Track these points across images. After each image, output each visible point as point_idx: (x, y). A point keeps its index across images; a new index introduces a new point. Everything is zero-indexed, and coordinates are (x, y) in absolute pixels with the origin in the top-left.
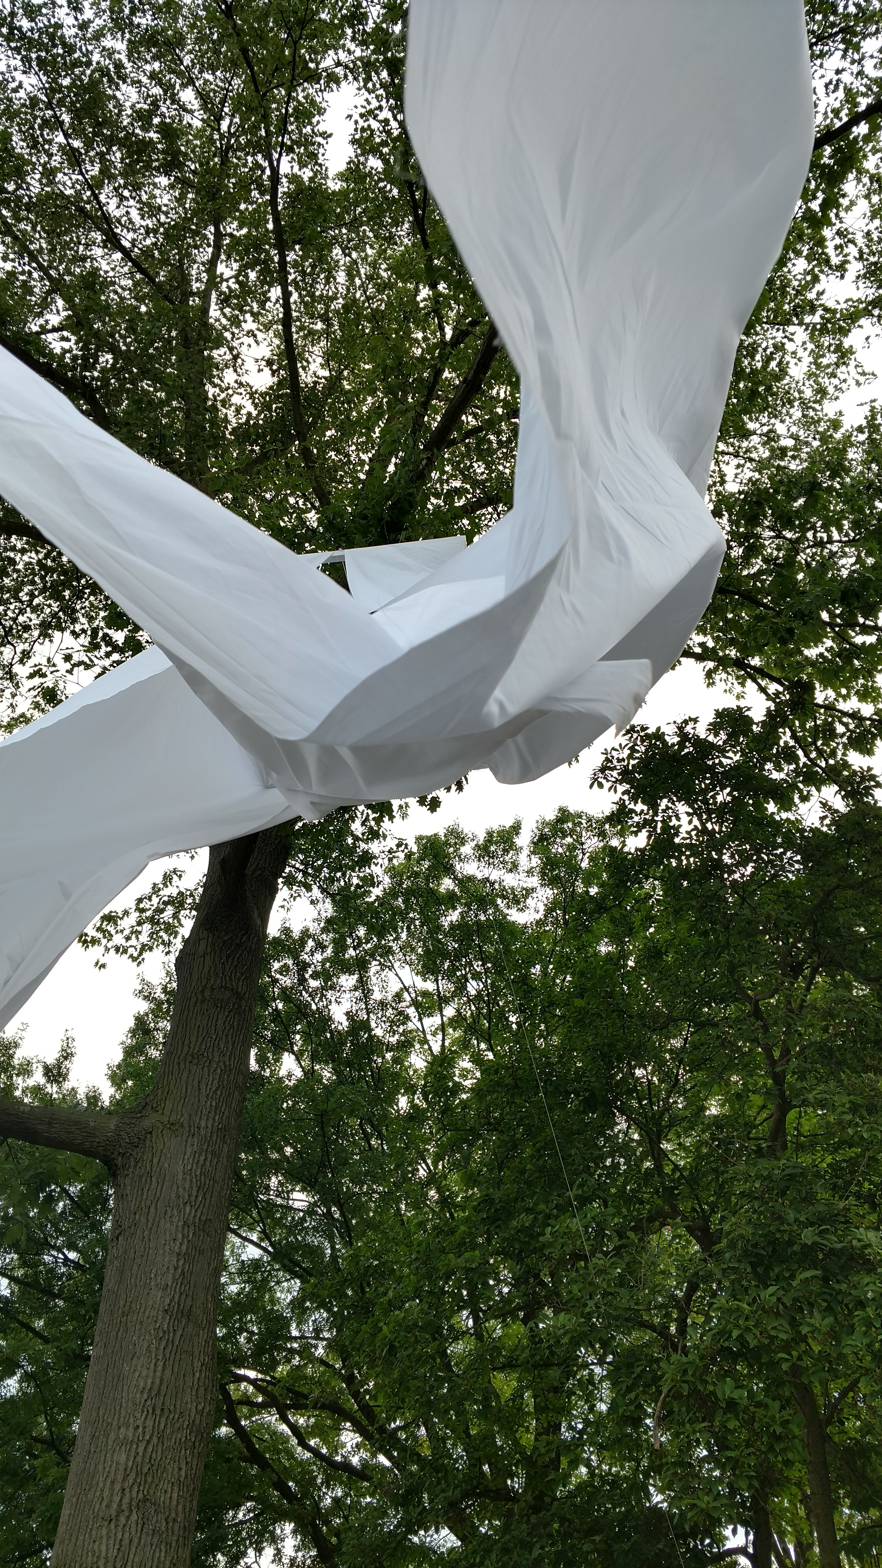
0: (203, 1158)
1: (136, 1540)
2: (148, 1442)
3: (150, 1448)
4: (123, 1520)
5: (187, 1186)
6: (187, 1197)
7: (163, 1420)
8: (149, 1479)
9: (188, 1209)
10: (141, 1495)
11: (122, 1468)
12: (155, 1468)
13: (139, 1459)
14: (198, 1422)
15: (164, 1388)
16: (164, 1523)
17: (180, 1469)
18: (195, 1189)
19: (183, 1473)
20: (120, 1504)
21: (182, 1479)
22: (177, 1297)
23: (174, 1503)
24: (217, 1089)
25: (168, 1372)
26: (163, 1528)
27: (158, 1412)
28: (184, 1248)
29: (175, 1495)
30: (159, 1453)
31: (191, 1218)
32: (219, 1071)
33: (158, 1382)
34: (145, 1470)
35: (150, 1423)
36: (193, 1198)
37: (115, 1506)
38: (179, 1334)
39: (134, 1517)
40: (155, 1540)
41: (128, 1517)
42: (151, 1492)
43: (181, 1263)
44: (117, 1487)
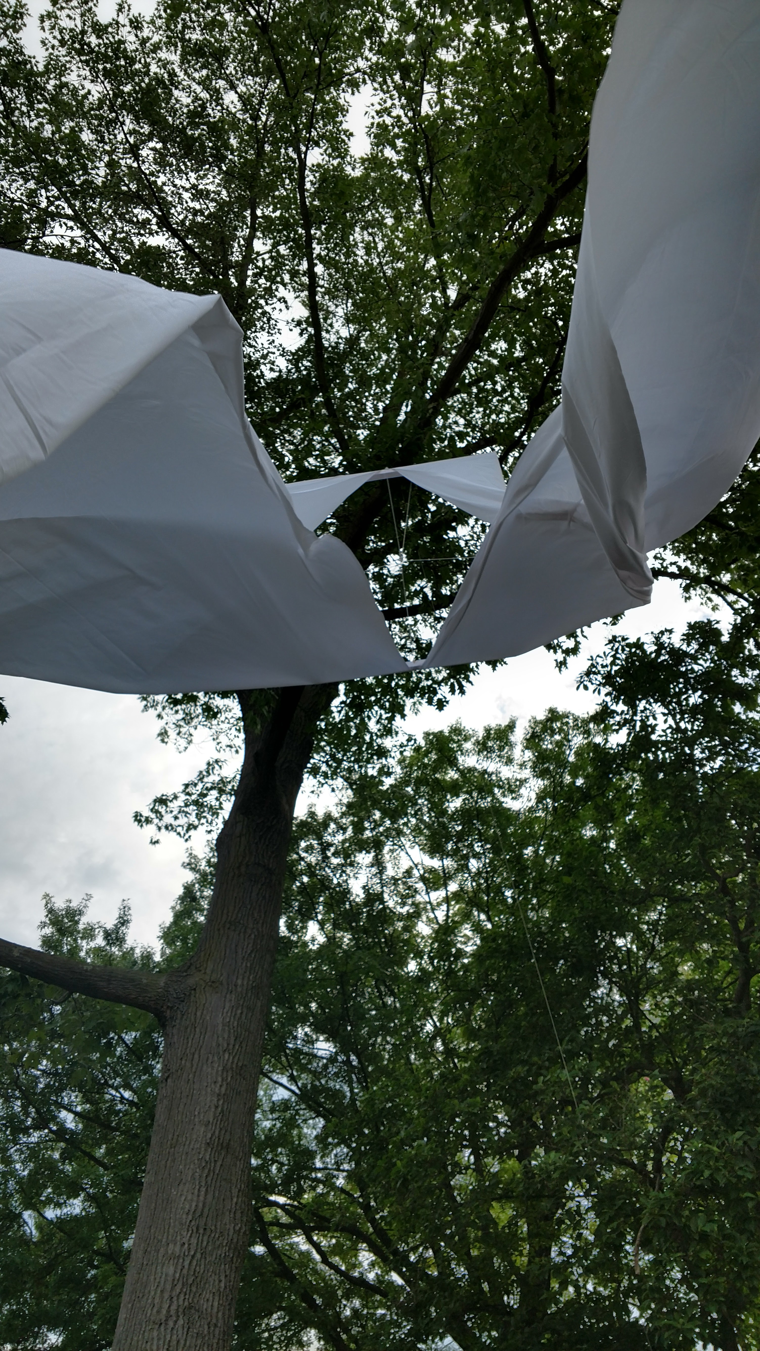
0: (239, 1012)
1: (182, 1342)
2: (193, 1257)
3: (194, 1263)
4: (171, 1324)
5: (226, 1036)
6: (225, 1045)
7: (206, 1238)
8: (194, 1289)
9: (226, 1056)
10: (186, 1303)
11: (170, 1279)
12: (199, 1279)
13: (185, 1271)
14: (235, 1240)
15: (206, 1210)
16: (206, 1327)
17: (220, 1281)
18: (233, 1039)
19: (222, 1285)
20: (169, 1311)
21: (222, 1290)
22: (217, 1133)
23: (215, 1310)
24: (252, 951)
25: (210, 1197)
26: (206, 1332)
27: (201, 1231)
28: (223, 1089)
29: (216, 1304)
30: (202, 1266)
31: (229, 1064)
32: (253, 936)
33: (201, 1205)
34: (190, 1281)
35: (194, 1241)
36: (231, 1047)
37: (164, 1312)
38: (219, 1163)
39: (181, 1322)
40: (199, 1342)
41: (176, 1322)
42: (195, 1301)
43: (221, 1102)
44: (166, 1295)
